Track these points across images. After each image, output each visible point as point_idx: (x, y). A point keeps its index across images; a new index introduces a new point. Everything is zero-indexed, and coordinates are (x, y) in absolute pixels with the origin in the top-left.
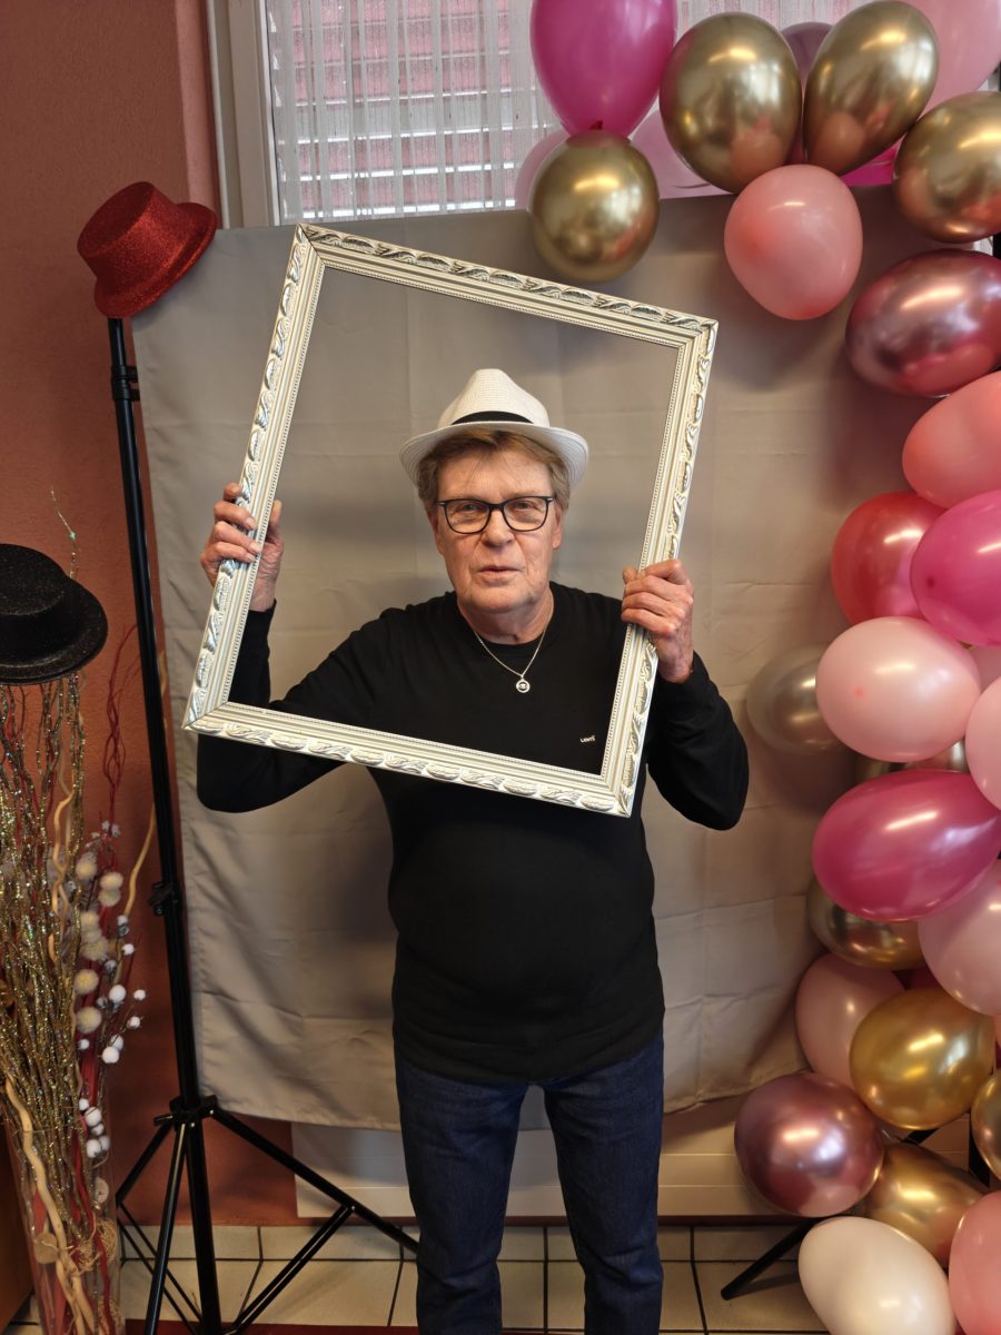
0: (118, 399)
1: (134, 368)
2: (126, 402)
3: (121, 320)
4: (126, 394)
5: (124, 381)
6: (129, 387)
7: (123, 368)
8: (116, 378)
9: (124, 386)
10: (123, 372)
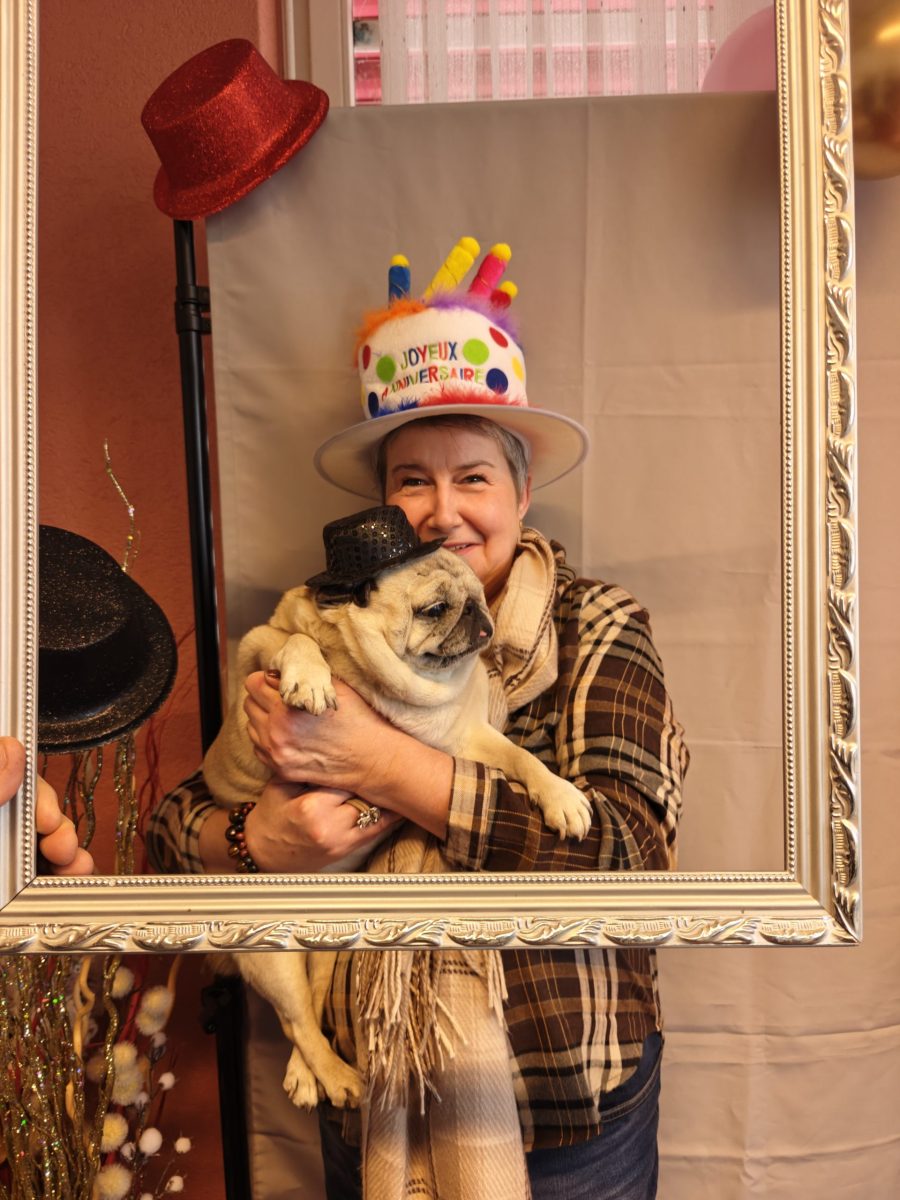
0: (183, 329)
1: (207, 290)
2: (194, 334)
3: (191, 223)
4: (195, 325)
5: (192, 306)
6: (198, 315)
7: (192, 289)
8: (182, 301)
9: (193, 312)
10: (192, 294)
